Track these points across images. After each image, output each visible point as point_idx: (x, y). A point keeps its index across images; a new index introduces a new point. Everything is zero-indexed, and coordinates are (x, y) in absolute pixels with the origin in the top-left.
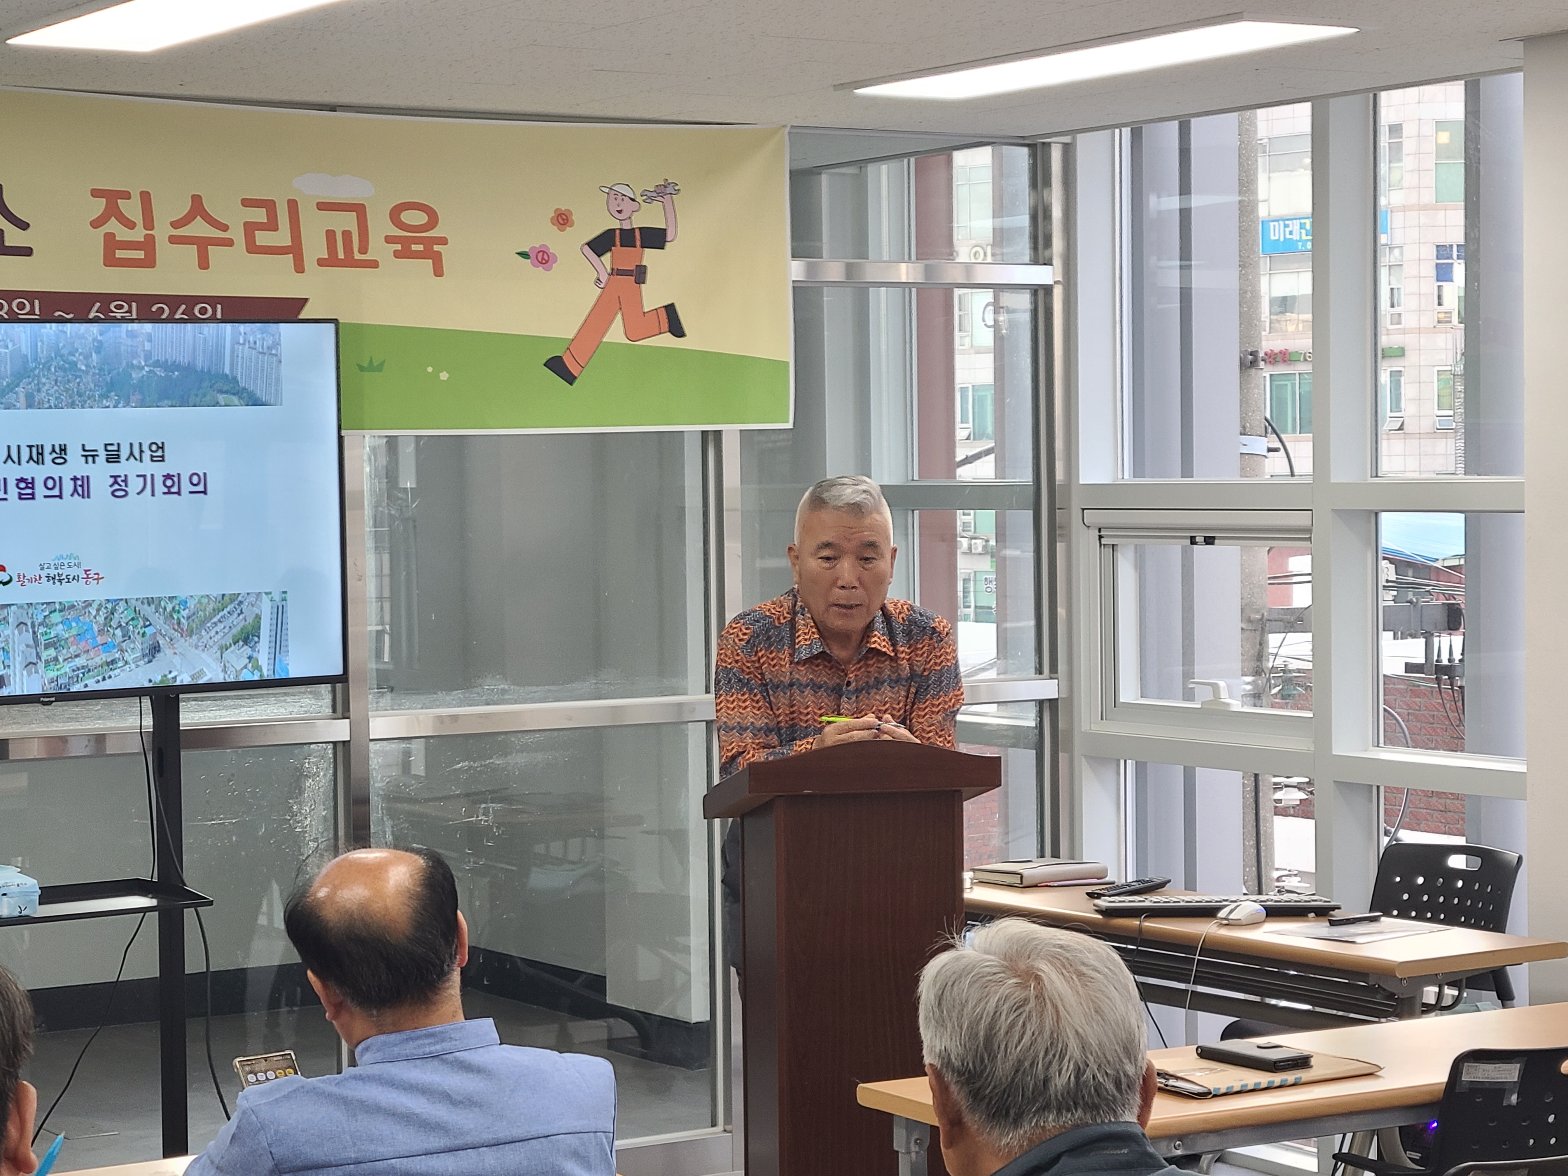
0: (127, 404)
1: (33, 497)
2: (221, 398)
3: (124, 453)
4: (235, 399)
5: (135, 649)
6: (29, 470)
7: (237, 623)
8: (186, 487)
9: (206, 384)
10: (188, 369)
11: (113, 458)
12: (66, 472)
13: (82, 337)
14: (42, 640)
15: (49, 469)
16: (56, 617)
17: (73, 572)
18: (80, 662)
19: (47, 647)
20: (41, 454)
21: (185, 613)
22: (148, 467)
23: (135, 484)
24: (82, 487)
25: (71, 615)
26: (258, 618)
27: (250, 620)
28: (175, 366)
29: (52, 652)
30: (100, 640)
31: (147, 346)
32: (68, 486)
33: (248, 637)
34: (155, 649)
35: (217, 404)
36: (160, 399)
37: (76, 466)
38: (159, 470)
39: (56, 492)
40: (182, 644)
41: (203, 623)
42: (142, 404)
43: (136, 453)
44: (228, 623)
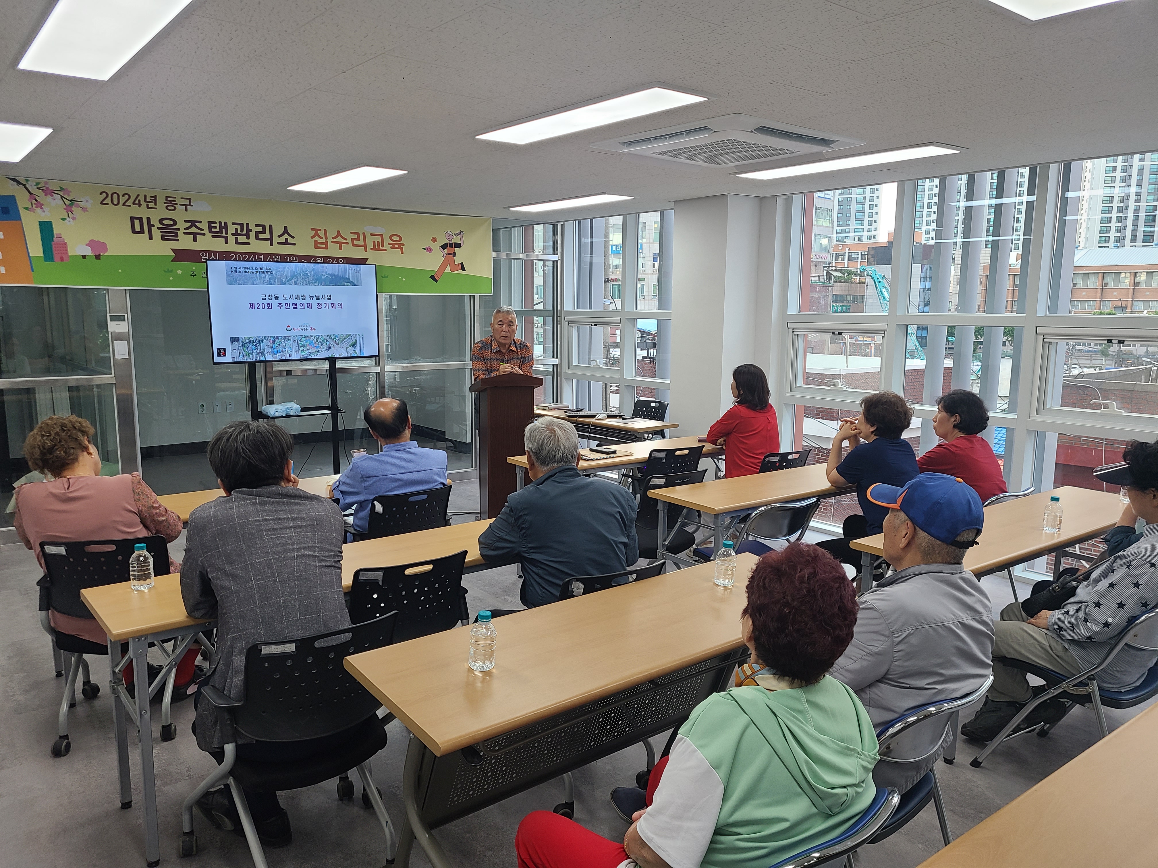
0: (321, 285)
1: (297, 308)
2: (346, 284)
3: (321, 297)
4: (349, 284)
5: (324, 348)
6: (296, 301)
7: (351, 342)
8: (337, 306)
9: (342, 280)
10: (337, 276)
11: (318, 298)
12: (305, 302)
13: (309, 267)
14: (300, 345)
15: (301, 301)
16: (303, 339)
17: (308, 328)
18: (310, 351)
19: (301, 347)
20: (299, 297)
21: (337, 339)
22: (327, 301)
23: (323, 305)
24: (310, 306)
25: (307, 339)
26: (356, 340)
27: (354, 341)
28: (334, 275)
29: (302, 348)
30: (315, 345)
31: (326, 270)
32: (306, 306)
33: (354, 345)
34: (330, 348)
35: (345, 285)
36: (330, 283)
37: (308, 300)
38: (330, 302)
39: (303, 307)
40: (336, 346)
41: (342, 341)
42: (325, 285)
43: (324, 297)
44: (348, 341)
